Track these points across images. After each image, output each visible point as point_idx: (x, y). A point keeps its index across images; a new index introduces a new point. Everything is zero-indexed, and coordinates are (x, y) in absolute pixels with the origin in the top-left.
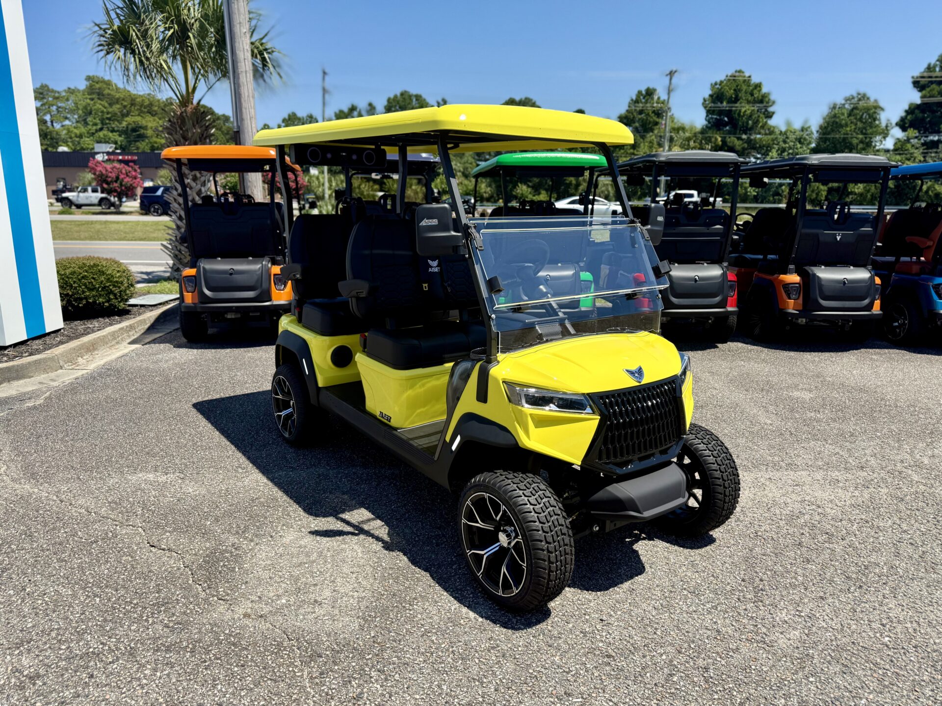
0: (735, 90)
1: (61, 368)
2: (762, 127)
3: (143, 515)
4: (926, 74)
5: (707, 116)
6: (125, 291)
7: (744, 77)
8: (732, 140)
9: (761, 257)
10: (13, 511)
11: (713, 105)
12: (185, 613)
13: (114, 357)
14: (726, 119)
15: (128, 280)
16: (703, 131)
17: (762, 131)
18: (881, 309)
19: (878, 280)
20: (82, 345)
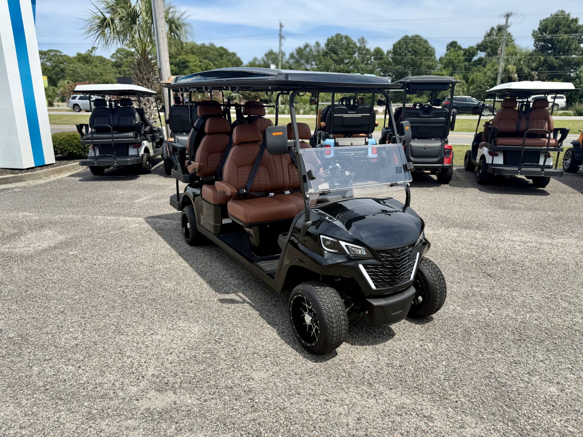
2: (576, 49)
5: (535, 43)
7: (565, 15)
8: (552, 60)
11: (540, 35)
14: (550, 45)
16: (532, 54)
17: (576, 52)
20: (54, 170)
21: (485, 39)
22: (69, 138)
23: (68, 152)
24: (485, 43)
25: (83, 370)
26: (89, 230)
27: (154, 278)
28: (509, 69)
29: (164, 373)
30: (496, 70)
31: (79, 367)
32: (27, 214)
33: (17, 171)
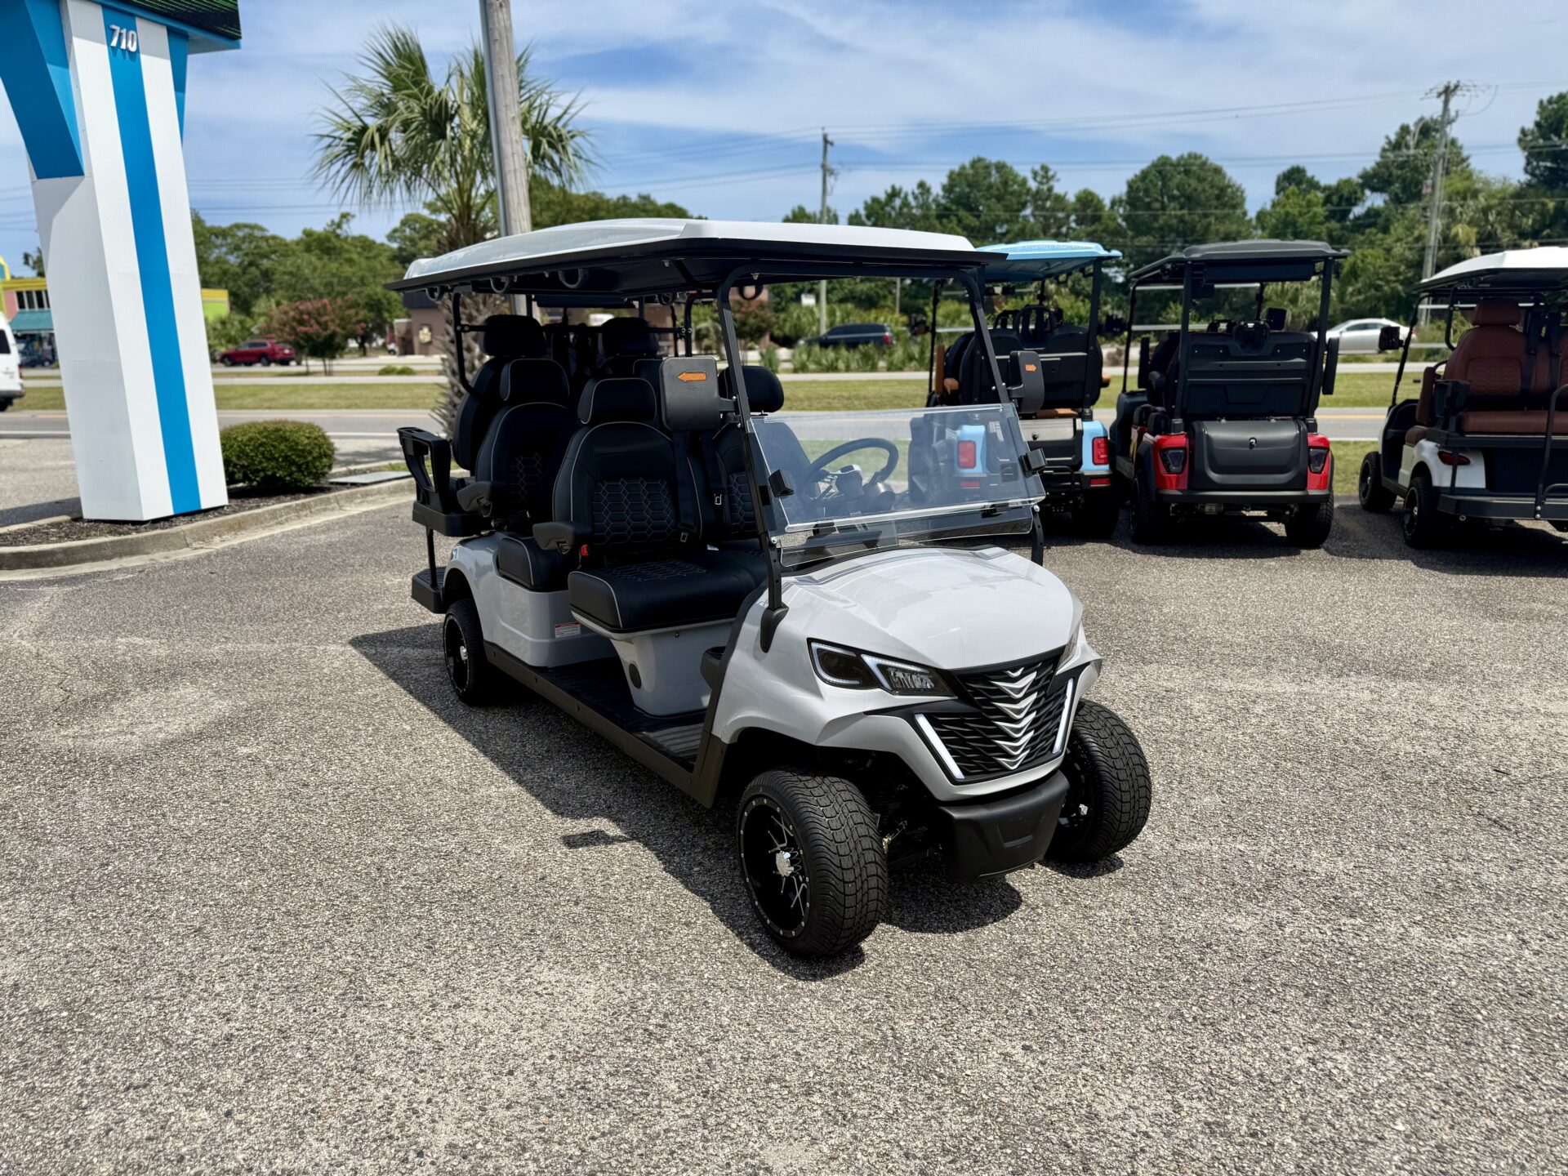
5: (1528, 163)
11: (1540, 142)
16: (1520, 194)
20: (223, 522)
21: (1382, 157)
22: (266, 437)
23: (262, 474)
24: (1384, 170)
25: (239, 1123)
26: (299, 686)
27: (472, 827)
28: (1457, 235)
29: (486, 1142)
30: (1419, 239)
31: (228, 1114)
32: (138, 640)
33: (125, 528)
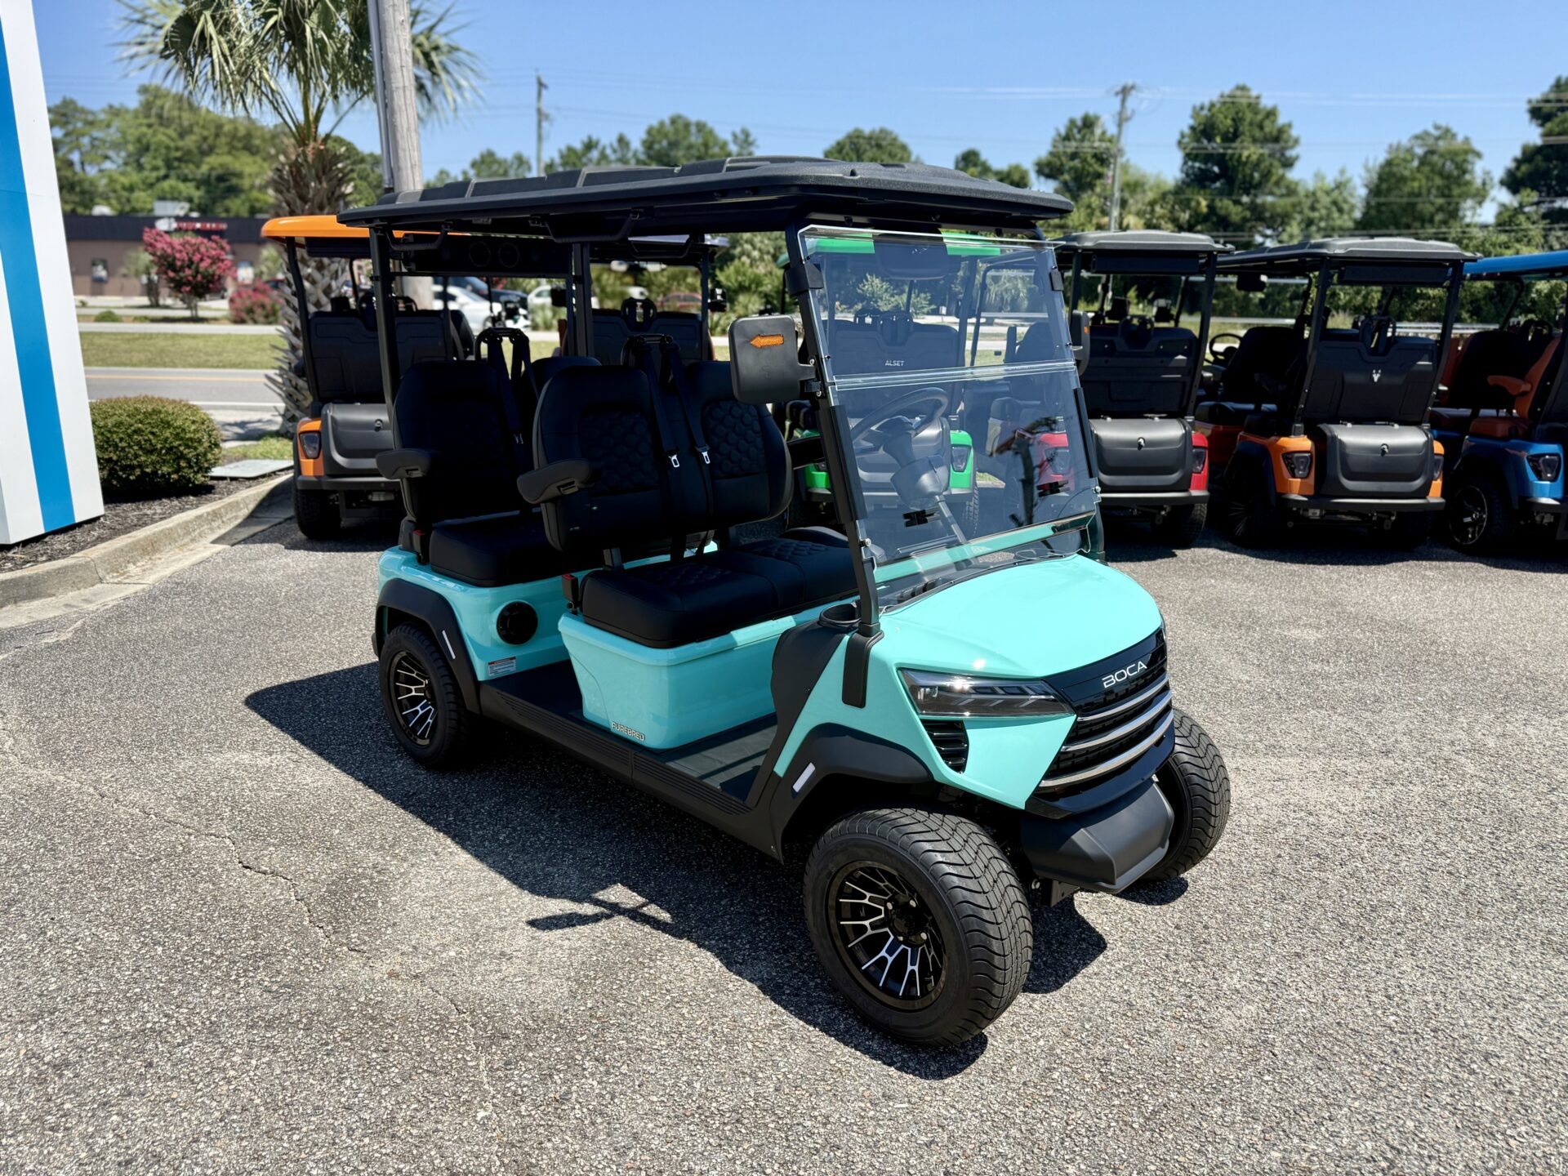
0: (1233, 120)
1: (101, 580)
2: (1277, 184)
3: (232, 819)
4: (1552, 96)
5: (1185, 163)
6: (205, 455)
7: (1249, 97)
8: (1226, 205)
9: (1251, 406)
10: (25, 810)
11: (1195, 145)
12: (296, 970)
13: (186, 563)
14: (1216, 169)
15: (210, 436)
16: (1178, 191)
17: (1277, 191)
18: (1443, 496)
19: (1438, 448)
20: (134, 543)
21: (1055, 146)
24: (1055, 160)
